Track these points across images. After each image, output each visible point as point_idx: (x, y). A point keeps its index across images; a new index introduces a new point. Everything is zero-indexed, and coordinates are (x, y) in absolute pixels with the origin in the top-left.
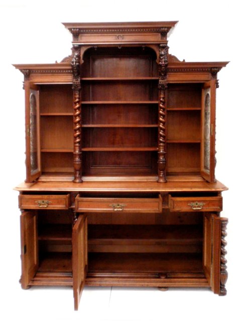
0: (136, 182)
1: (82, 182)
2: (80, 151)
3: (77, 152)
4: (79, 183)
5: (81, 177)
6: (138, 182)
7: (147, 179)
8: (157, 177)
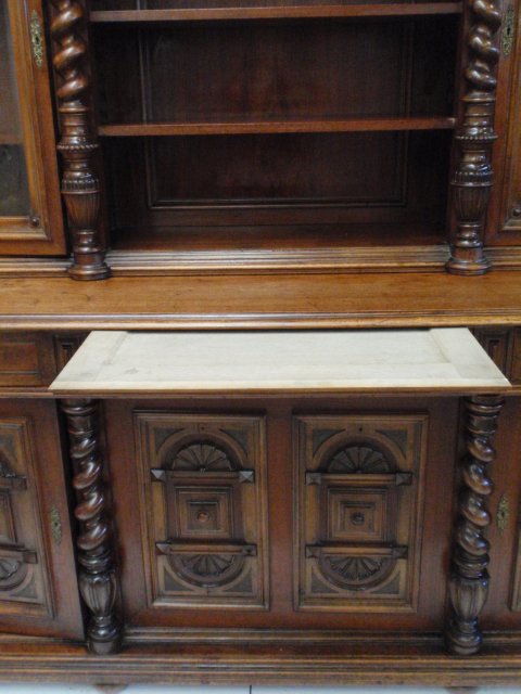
0: (349, 271)
1: (109, 274)
2: (89, 134)
3: (75, 140)
4: (93, 278)
5: (102, 256)
6: (360, 271)
7: (397, 258)
8: (446, 249)
